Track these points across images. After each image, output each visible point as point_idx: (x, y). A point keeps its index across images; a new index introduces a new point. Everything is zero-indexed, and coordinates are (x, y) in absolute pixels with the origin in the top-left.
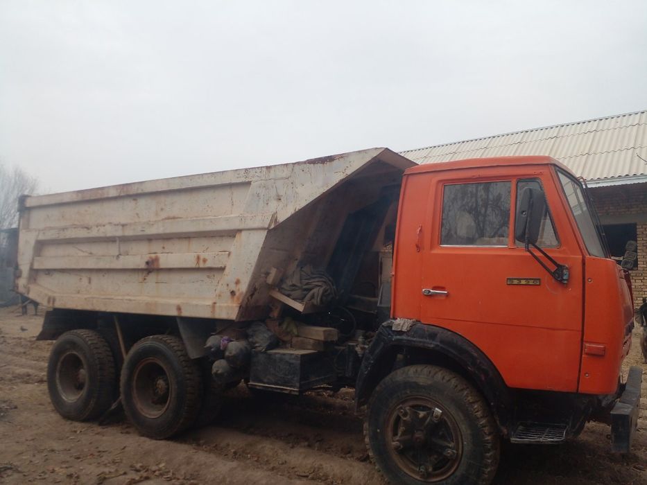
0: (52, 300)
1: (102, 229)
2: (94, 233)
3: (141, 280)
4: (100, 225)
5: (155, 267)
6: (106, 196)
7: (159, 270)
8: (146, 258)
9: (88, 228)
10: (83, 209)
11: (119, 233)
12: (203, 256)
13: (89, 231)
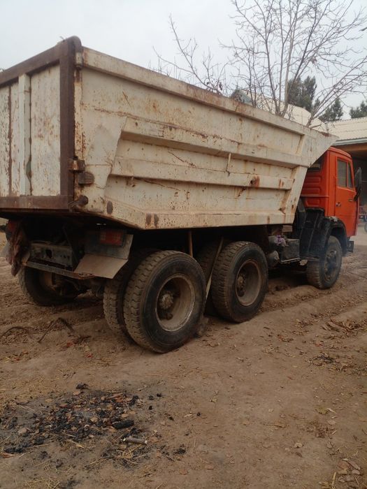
0: (153, 219)
1: (219, 141)
2: (210, 144)
3: (236, 195)
4: (218, 137)
5: (256, 186)
6: (222, 106)
7: (258, 189)
8: (251, 178)
9: (203, 136)
10: (186, 107)
11: (234, 150)
12: (283, 180)
13: (205, 140)
